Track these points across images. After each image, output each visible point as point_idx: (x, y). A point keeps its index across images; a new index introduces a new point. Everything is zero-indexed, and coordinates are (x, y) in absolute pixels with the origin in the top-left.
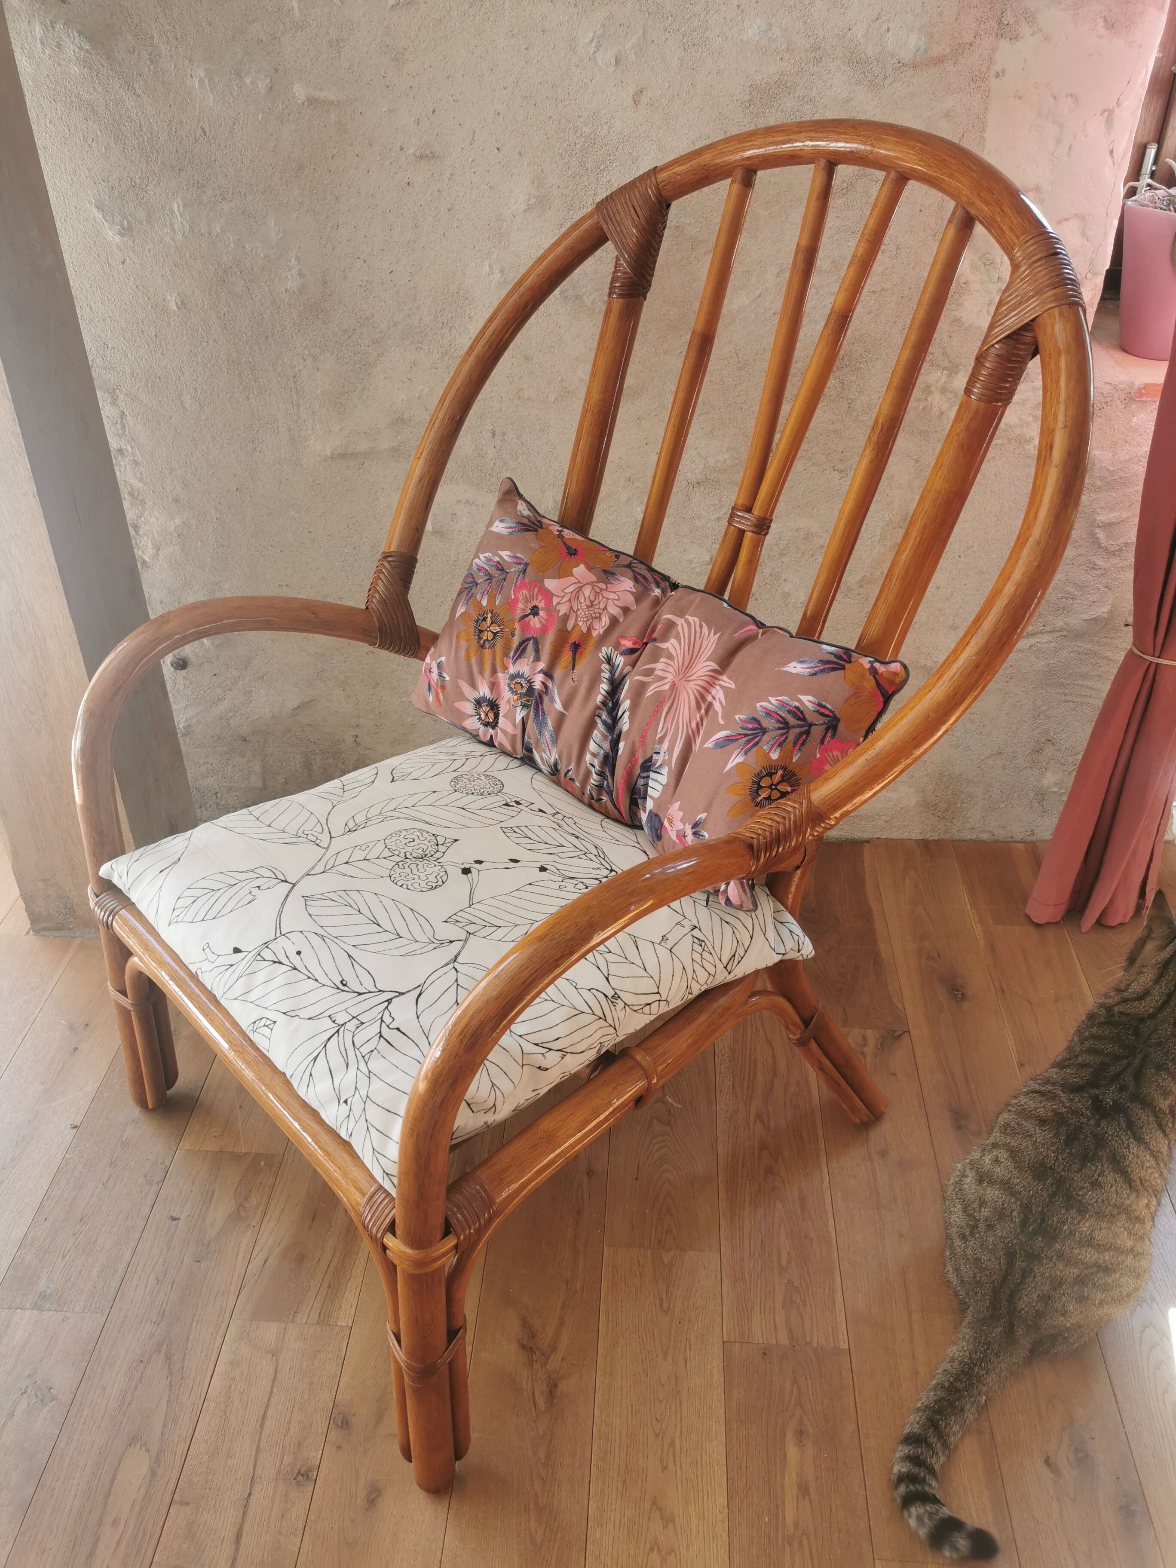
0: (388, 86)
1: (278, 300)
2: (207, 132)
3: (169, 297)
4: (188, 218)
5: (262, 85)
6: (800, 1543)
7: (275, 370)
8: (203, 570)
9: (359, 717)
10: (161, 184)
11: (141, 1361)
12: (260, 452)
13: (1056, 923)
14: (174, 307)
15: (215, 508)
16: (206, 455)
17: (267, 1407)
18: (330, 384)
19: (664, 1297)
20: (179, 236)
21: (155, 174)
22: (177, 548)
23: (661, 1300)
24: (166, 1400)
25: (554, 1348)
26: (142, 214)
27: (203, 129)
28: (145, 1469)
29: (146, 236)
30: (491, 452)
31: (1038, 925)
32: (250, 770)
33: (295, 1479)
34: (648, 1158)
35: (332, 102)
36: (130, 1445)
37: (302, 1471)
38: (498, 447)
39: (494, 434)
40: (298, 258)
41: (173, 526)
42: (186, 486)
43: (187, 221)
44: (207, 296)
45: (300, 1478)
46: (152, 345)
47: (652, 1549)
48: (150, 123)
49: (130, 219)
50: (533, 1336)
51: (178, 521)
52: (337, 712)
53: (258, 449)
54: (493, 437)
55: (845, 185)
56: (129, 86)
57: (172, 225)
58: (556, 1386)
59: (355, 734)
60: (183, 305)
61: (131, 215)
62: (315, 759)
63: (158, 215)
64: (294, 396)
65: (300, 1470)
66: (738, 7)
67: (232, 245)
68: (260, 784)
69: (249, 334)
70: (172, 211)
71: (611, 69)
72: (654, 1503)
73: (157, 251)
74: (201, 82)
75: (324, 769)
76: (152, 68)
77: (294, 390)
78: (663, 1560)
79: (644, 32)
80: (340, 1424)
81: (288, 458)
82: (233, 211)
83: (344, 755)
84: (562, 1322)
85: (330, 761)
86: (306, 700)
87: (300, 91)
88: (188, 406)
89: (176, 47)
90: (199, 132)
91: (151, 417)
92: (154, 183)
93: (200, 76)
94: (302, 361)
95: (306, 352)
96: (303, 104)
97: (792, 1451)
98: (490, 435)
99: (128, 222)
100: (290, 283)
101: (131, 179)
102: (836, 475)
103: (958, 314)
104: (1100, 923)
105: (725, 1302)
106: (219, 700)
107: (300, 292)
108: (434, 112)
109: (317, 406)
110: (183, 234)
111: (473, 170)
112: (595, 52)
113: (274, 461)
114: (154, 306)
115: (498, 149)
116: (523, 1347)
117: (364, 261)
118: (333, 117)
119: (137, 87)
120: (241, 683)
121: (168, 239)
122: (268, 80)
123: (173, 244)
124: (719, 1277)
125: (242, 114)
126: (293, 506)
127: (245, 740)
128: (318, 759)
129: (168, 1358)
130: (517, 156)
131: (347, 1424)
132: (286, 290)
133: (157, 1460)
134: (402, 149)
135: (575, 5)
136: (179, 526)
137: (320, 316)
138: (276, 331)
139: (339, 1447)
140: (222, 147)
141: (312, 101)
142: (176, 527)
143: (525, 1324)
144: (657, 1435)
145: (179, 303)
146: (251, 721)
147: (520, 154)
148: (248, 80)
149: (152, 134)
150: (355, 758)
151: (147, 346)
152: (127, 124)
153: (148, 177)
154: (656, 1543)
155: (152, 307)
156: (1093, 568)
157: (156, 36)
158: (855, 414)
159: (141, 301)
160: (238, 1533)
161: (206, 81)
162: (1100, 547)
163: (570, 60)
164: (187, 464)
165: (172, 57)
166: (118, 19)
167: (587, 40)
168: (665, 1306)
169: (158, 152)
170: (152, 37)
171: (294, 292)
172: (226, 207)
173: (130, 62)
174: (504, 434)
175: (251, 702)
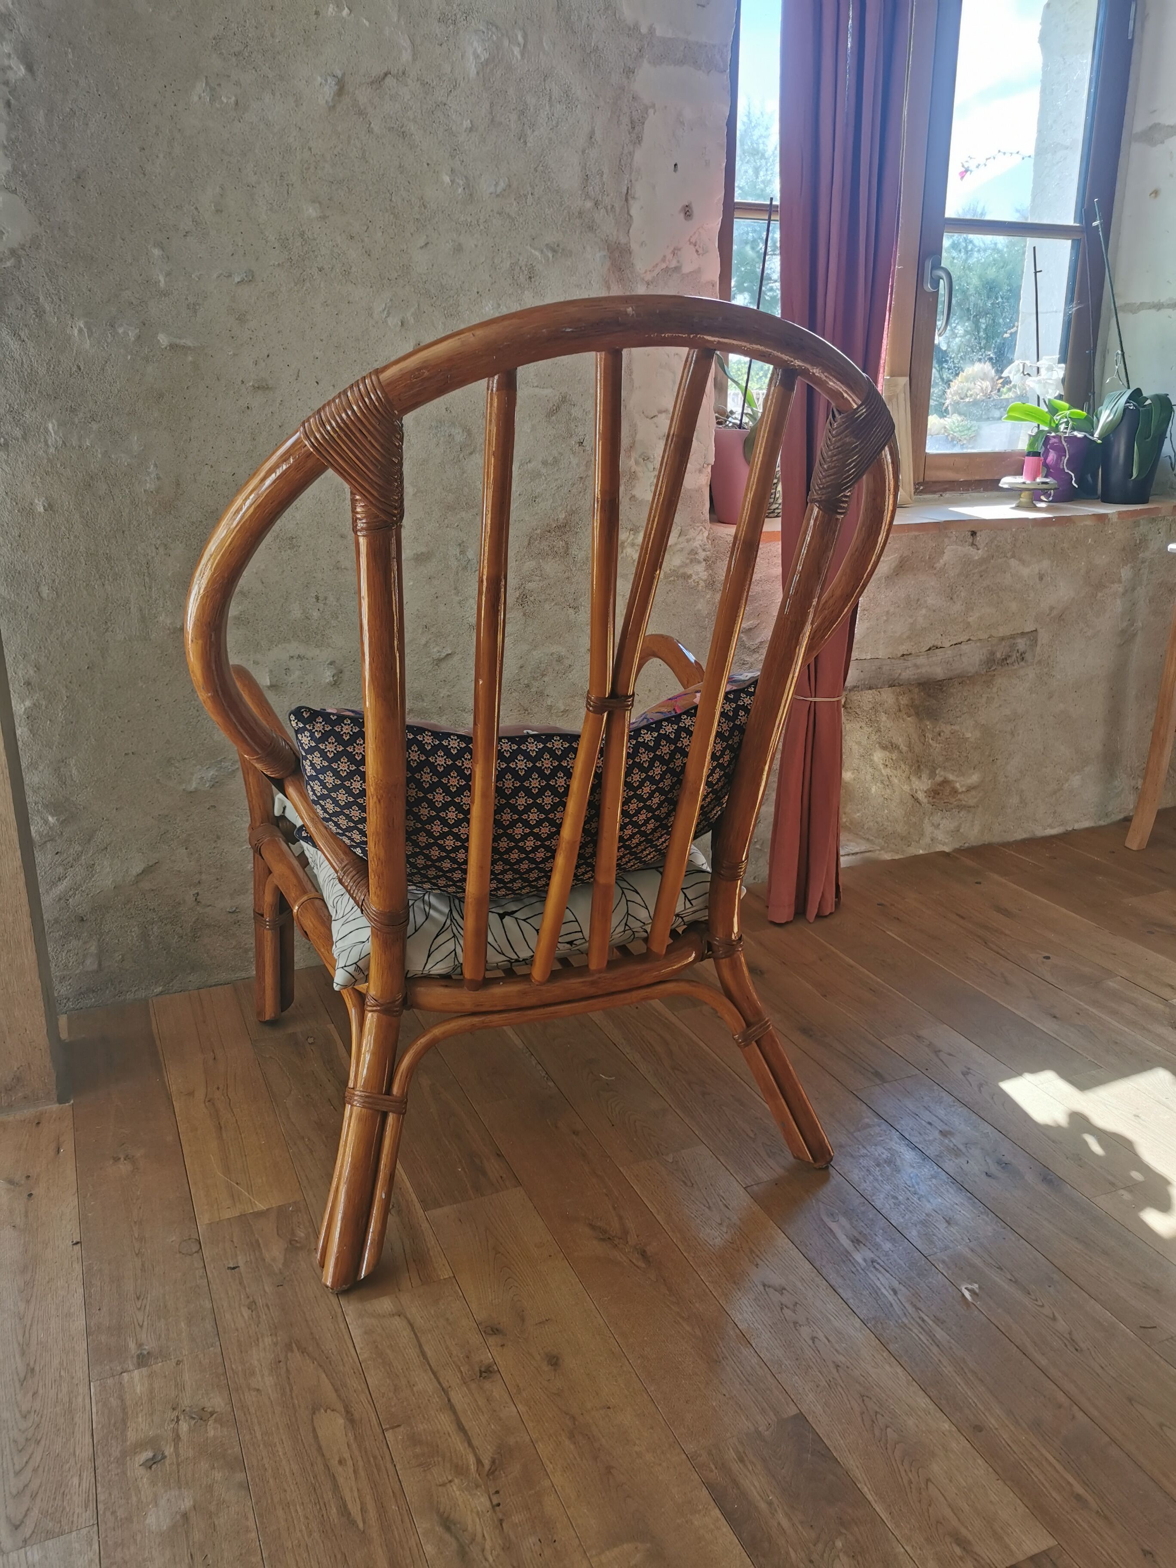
0: (233, 337)
1: (136, 499)
2: (82, 368)
3: (36, 501)
4: (61, 435)
5: (132, 335)
6: (874, 1267)
7: (129, 559)
8: (50, 748)
9: (201, 873)
10: (37, 409)
11: (280, 1362)
12: (113, 632)
13: (791, 922)
14: (41, 509)
15: (66, 687)
16: (60, 639)
17: (420, 1346)
18: (180, 568)
19: (684, 1179)
20: (52, 450)
21: (32, 401)
22: (26, 729)
23: (684, 1182)
24: (324, 1375)
25: (625, 1232)
26: (18, 432)
27: (79, 367)
28: (341, 1421)
29: (20, 450)
30: (316, 614)
31: (780, 925)
32: (85, 952)
33: (480, 1376)
34: (612, 1113)
35: (189, 348)
36: (314, 1413)
37: (483, 1369)
38: (321, 609)
39: (317, 598)
40: (156, 465)
41: (23, 709)
42: (38, 669)
43: (60, 437)
44: (73, 498)
45: (484, 1375)
46: (15, 544)
47: (782, 1309)
48: (31, 361)
49: (6, 437)
50: (605, 1232)
51: (28, 703)
52: (179, 871)
53: (110, 629)
54: (317, 602)
55: (555, 408)
56: (15, 334)
57: (46, 442)
58: (645, 1251)
59: (196, 891)
60: (50, 507)
61: (7, 434)
62: (152, 929)
63: (33, 433)
64: (147, 579)
65: (480, 1371)
66: (478, 293)
67: (100, 456)
68: (95, 967)
69: (108, 529)
70: (47, 430)
71: (398, 329)
72: (764, 1285)
73: (30, 462)
74: (80, 331)
75: (161, 938)
76: (37, 320)
77: (146, 574)
78: (794, 1311)
79: (418, 305)
80: (491, 1332)
81: (138, 634)
82: (101, 430)
83: (183, 918)
84: (621, 1218)
85: (169, 926)
86: (150, 864)
87: (163, 339)
88: (45, 595)
89: (60, 305)
90: (74, 369)
91: (8, 609)
92: (31, 408)
93: (80, 326)
94: (154, 550)
95: (159, 542)
96: (166, 348)
97: (833, 1226)
98: (315, 600)
99: (5, 439)
100: (148, 485)
101: (10, 405)
102: (571, 611)
103: (634, 492)
104: (819, 916)
105: (728, 1167)
106: (59, 879)
107: (157, 492)
108: (268, 356)
109: (168, 586)
110: (56, 448)
111: (298, 398)
112: (386, 317)
113: (125, 638)
114: (21, 509)
115: (317, 383)
116: (603, 1240)
117: (212, 467)
118: (190, 358)
119: (22, 334)
120: (83, 858)
121: (41, 453)
122: (138, 330)
123: (45, 456)
124: (714, 1157)
125: (113, 355)
126: (141, 678)
127: (82, 920)
128: (155, 929)
129: (303, 1351)
130: (332, 387)
131: (497, 1330)
132: (145, 491)
133: (348, 1412)
134: (243, 382)
135: (371, 287)
136: (29, 708)
137: (172, 512)
138: (132, 526)
139: (503, 1346)
140: (94, 380)
141: (173, 347)
142: (26, 709)
143: (593, 1227)
144: (738, 1251)
145: (46, 505)
146: (92, 896)
147: (334, 386)
148: (121, 331)
149: (31, 370)
150: (193, 920)
151: (10, 545)
152: (9, 362)
153: (26, 404)
154: (782, 1304)
155: (18, 511)
156: (743, 664)
157: (41, 298)
158: (578, 565)
159: (8, 506)
160: (459, 1427)
161: (85, 330)
162: (745, 648)
163: (368, 322)
164: (40, 648)
165: (55, 313)
166: (10, 284)
167: (381, 309)
168: (689, 1184)
169: (36, 384)
170: (38, 298)
171: (152, 492)
172: (95, 426)
173: (17, 316)
174: (326, 598)
175: (93, 876)
